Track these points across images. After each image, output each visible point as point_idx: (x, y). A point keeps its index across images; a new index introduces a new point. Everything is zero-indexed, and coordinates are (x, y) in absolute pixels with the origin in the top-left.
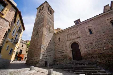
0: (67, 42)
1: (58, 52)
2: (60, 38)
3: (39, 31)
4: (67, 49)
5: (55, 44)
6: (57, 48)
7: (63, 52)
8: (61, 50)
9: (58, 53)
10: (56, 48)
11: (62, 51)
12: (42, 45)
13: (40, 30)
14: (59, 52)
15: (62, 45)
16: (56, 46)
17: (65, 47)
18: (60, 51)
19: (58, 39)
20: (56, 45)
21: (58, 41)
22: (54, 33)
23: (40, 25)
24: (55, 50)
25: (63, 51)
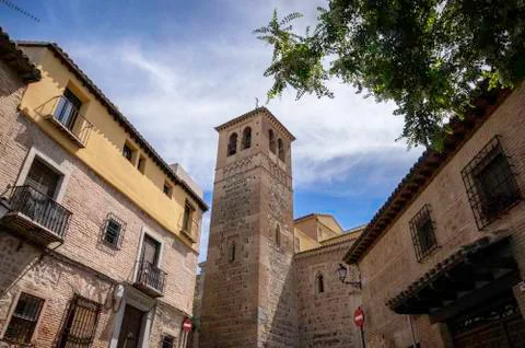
0: (352, 297)
1: (315, 336)
2: (321, 278)
3: (243, 249)
4: (350, 329)
5: (302, 300)
6: (310, 322)
7: (336, 337)
8: (326, 332)
9: (315, 344)
10: (306, 320)
11: (329, 335)
12: (260, 309)
13: (247, 246)
14: (320, 336)
15: (329, 309)
16: (304, 313)
17: (344, 318)
18: (323, 335)
19: (312, 279)
20: (304, 308)
21: (314, 290)
22: (297, 251)
23: (243, 222)
24: (299, 328)
25: (335, 334)
